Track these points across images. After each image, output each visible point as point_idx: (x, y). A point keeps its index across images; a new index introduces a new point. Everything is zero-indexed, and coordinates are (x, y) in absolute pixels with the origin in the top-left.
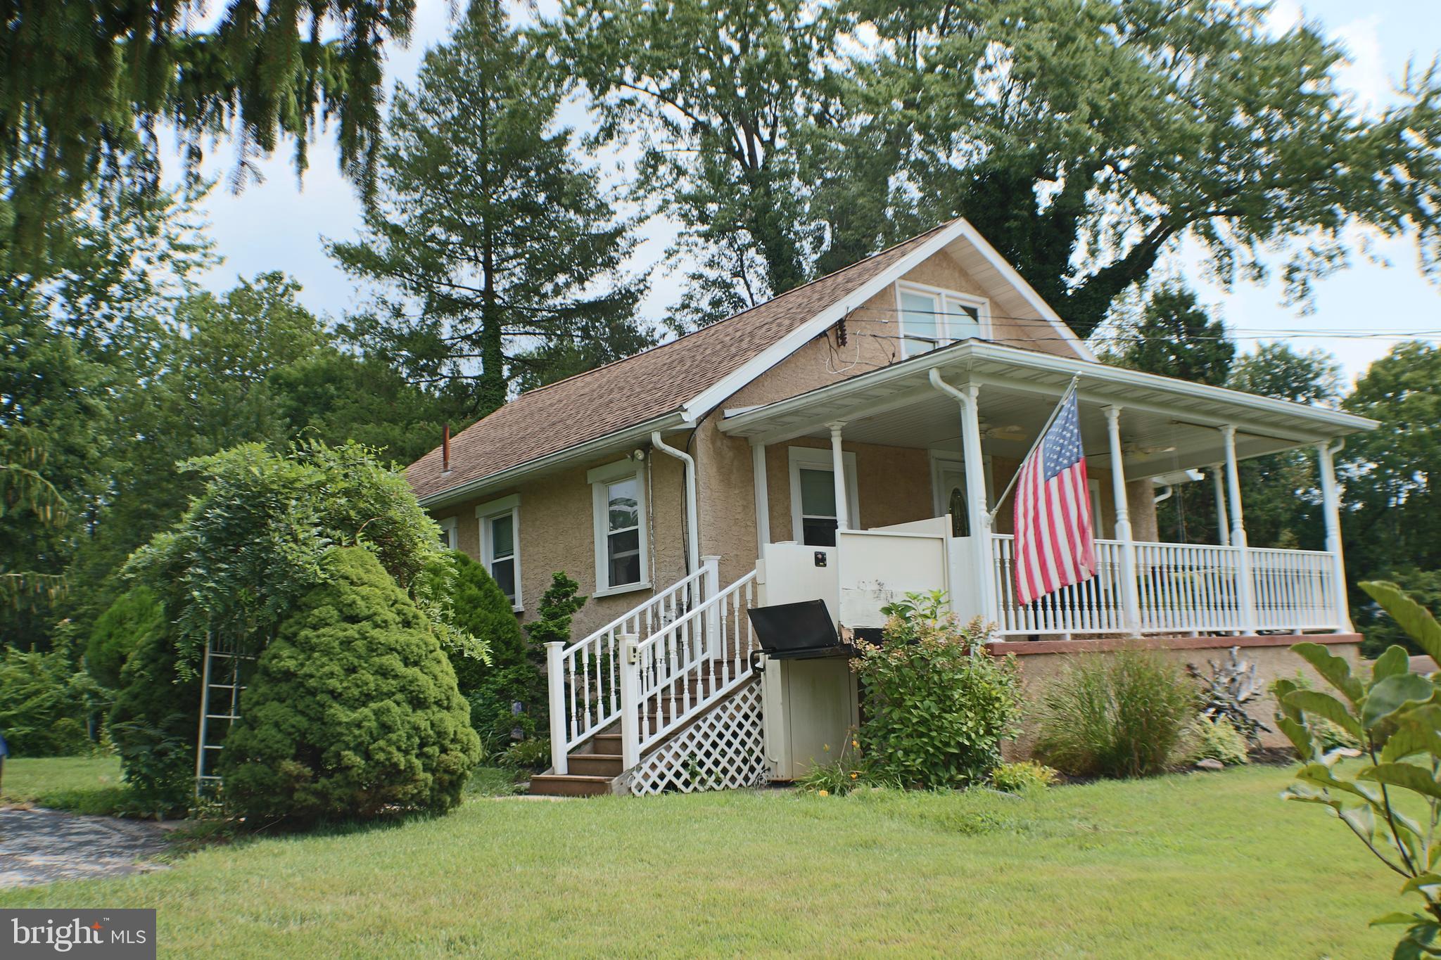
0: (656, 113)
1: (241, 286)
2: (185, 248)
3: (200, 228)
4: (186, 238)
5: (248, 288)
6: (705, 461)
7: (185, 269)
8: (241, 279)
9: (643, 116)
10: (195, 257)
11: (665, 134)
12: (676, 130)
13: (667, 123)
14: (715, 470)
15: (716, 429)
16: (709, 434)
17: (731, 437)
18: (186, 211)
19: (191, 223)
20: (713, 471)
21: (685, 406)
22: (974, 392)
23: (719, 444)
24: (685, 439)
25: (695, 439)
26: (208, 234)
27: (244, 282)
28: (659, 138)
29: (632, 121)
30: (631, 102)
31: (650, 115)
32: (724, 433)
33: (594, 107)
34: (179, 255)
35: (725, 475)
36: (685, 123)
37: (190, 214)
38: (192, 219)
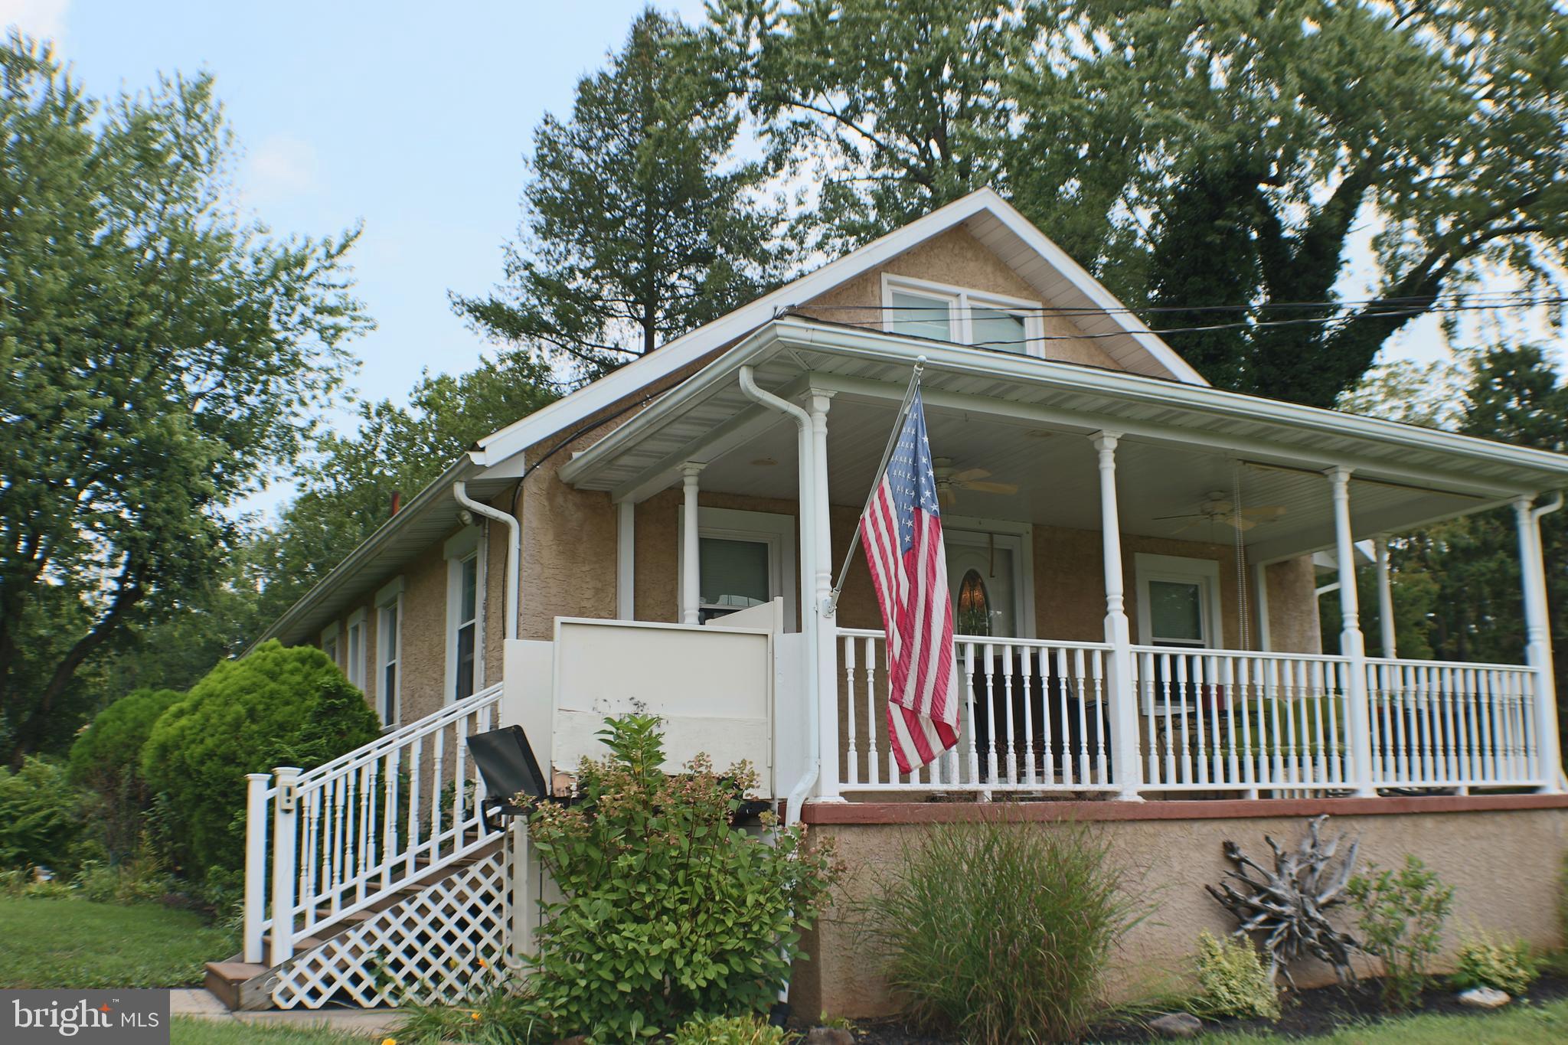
0: (833, 137)
1: (484, 367)
2: (332, 311)
3: (344, 287)
4: (331, 299)
5: (491, 369)
6: (535, 524)
7: (335, 336)
8: (482, 359)
9: (818, 140)
10: (342, 321)
11: (842, 159)
12: (855, 155)
13: (846, 147)
14: (550, 536)
15: (556, 479)
16: (545, 486)
17: (581, 491)
18: (327, 268)
19: (332, 282)
20: (548, 539)
21: (481, 444)
22: (822, 405)
23: (560, 500)
24: (507, 495)
25: (521, 495)
26: (352, 294)
27: (487, 363)
28: (835, 164)
29: (805, 147)
30: (806, 125)
31: (828, 139)
32: (571, 486)
33: (761, 134)
34: (327, 320)
35: (568, 544)
36: (866, 148)
37: (332, 272)
38: (335, 277)
